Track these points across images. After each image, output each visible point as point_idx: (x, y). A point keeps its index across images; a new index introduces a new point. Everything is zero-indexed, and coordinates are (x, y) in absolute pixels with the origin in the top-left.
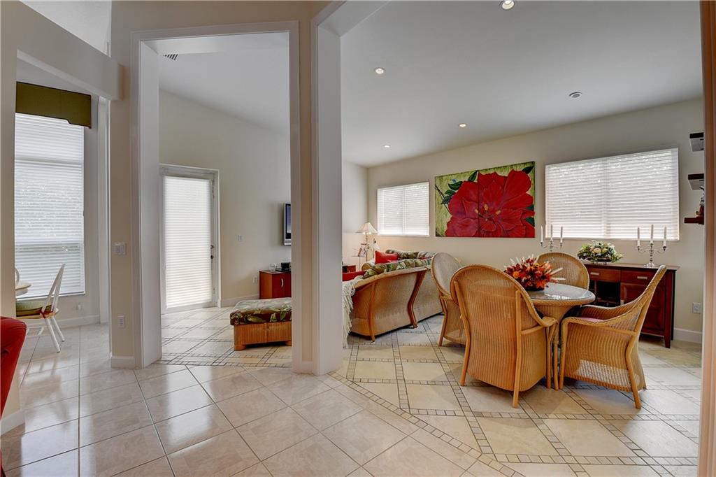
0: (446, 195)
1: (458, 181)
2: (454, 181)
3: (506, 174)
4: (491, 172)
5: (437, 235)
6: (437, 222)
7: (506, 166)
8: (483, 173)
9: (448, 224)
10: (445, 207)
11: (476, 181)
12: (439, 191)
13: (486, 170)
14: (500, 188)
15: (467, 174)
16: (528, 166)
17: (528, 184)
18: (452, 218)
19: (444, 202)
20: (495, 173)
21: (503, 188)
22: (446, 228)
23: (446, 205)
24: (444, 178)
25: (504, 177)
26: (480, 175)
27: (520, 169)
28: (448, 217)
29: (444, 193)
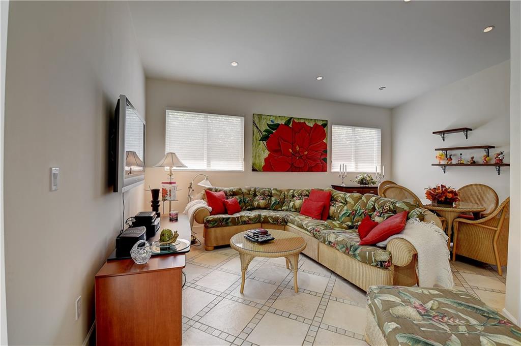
0: (264, 133)
1: (276, 122)
2: (272, 121)
3: (311, 125)
4: (302, 121)
5: (254, 170)
6: (255, 157)
7: (312, 119)
8: (296, 121)
9: (266, 160)
10: (263, 144)
11: (290, 126)
12: (257, 127)
13: (299, 119)
14: (308, 134)
15: (283, 118)
16: (324, 122)
17: (324, 135)
18: (269, 155)
19: (262, 139)
20: (304, 122)
21: (309, 135)
22: (263, 164)
23: (264, 142)
24: (263, 117)
25: (311, 127)
26: (294, 122)
27: (320, 123)
28: (266, 154)
29: (262, 131)
